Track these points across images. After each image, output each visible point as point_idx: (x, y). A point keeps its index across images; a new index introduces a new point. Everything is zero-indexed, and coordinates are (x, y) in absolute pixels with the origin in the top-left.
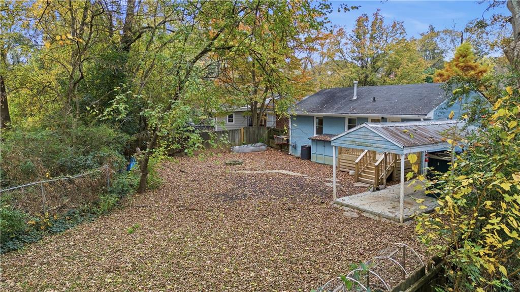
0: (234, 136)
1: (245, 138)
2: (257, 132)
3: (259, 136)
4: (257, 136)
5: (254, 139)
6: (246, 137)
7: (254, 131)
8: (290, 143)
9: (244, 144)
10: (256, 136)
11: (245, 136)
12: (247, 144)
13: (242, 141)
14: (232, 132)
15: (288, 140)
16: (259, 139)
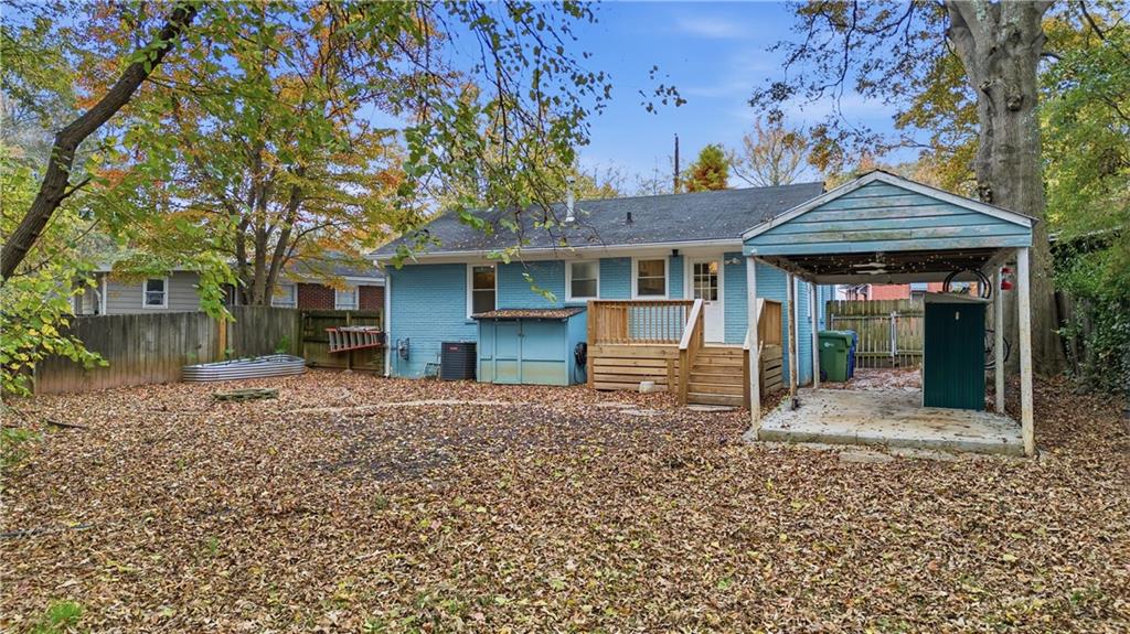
0: (196, 330)
1: (230, 339)
2: (265, 321)
3: (271, 334)
4: (267, 333)
5: (258, 343)
6: (234, 337)
7: (258, 320)
8: (389, 343)
9: (228, 358)
10: (262, 334)
11: (230, 334)
12: (236, 357)
13: (222, 348)
14: (189, 321)
15: (382, 336)
16: (271, 343)
